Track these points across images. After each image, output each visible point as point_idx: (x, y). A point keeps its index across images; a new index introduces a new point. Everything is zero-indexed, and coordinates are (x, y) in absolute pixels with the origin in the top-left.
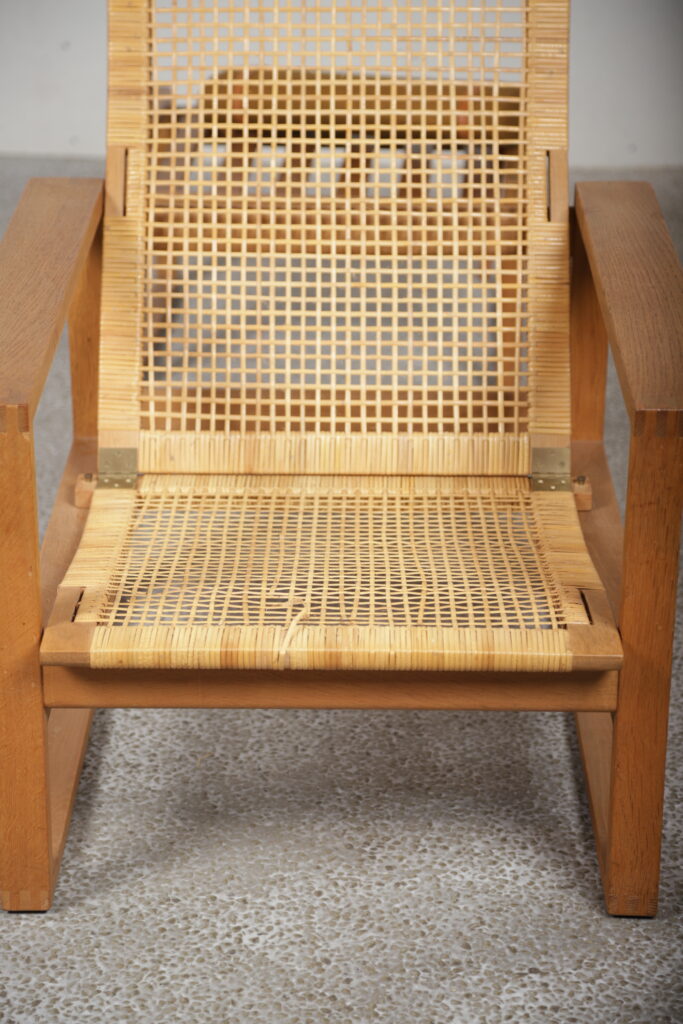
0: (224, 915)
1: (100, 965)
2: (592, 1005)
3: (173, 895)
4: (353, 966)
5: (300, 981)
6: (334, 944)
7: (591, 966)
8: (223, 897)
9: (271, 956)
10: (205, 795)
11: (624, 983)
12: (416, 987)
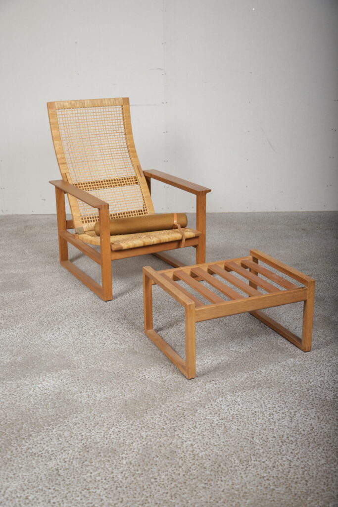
0: (141, 372)
1: (114, 384)
2: (227, 387)
3: (129, 369)
4: (172, 381)
5: (160, 385)
6: (167, 378)
7: (226, 379)
8: (140, 369)
9: (153, 380)
10: (134, 349)
11: (233, 382)
12: (187, 385)
